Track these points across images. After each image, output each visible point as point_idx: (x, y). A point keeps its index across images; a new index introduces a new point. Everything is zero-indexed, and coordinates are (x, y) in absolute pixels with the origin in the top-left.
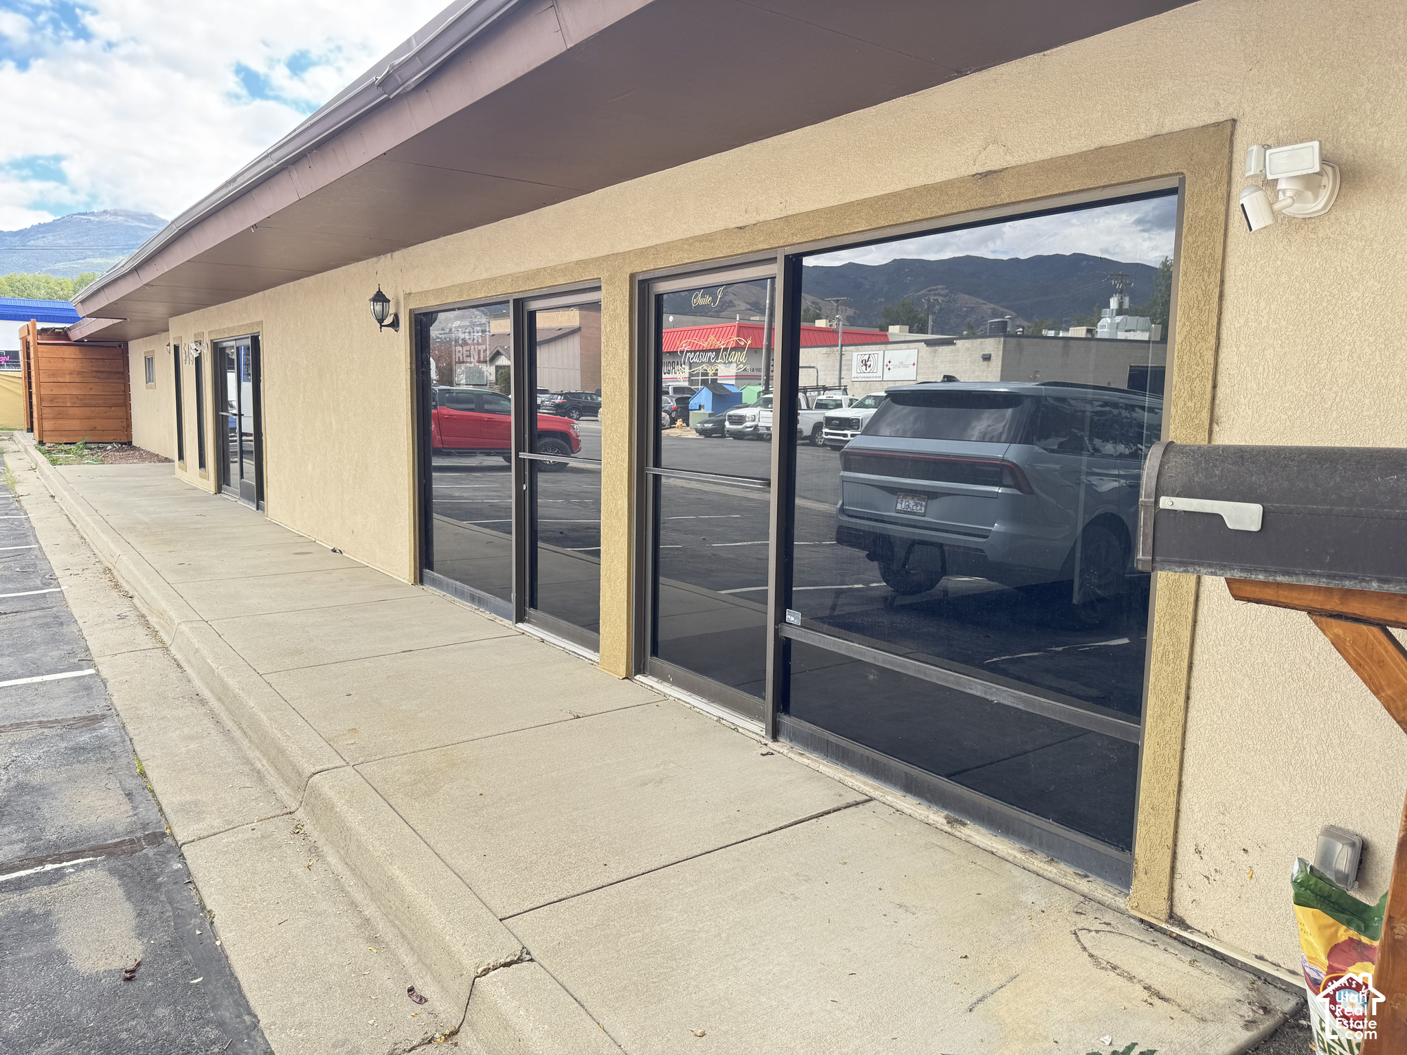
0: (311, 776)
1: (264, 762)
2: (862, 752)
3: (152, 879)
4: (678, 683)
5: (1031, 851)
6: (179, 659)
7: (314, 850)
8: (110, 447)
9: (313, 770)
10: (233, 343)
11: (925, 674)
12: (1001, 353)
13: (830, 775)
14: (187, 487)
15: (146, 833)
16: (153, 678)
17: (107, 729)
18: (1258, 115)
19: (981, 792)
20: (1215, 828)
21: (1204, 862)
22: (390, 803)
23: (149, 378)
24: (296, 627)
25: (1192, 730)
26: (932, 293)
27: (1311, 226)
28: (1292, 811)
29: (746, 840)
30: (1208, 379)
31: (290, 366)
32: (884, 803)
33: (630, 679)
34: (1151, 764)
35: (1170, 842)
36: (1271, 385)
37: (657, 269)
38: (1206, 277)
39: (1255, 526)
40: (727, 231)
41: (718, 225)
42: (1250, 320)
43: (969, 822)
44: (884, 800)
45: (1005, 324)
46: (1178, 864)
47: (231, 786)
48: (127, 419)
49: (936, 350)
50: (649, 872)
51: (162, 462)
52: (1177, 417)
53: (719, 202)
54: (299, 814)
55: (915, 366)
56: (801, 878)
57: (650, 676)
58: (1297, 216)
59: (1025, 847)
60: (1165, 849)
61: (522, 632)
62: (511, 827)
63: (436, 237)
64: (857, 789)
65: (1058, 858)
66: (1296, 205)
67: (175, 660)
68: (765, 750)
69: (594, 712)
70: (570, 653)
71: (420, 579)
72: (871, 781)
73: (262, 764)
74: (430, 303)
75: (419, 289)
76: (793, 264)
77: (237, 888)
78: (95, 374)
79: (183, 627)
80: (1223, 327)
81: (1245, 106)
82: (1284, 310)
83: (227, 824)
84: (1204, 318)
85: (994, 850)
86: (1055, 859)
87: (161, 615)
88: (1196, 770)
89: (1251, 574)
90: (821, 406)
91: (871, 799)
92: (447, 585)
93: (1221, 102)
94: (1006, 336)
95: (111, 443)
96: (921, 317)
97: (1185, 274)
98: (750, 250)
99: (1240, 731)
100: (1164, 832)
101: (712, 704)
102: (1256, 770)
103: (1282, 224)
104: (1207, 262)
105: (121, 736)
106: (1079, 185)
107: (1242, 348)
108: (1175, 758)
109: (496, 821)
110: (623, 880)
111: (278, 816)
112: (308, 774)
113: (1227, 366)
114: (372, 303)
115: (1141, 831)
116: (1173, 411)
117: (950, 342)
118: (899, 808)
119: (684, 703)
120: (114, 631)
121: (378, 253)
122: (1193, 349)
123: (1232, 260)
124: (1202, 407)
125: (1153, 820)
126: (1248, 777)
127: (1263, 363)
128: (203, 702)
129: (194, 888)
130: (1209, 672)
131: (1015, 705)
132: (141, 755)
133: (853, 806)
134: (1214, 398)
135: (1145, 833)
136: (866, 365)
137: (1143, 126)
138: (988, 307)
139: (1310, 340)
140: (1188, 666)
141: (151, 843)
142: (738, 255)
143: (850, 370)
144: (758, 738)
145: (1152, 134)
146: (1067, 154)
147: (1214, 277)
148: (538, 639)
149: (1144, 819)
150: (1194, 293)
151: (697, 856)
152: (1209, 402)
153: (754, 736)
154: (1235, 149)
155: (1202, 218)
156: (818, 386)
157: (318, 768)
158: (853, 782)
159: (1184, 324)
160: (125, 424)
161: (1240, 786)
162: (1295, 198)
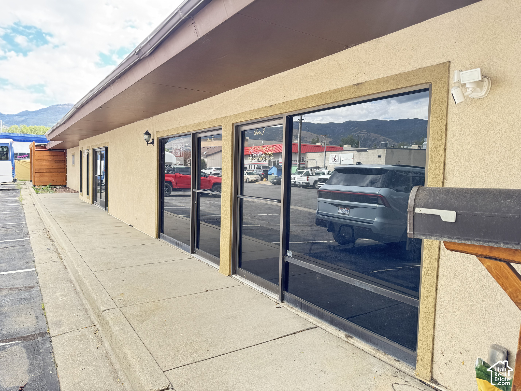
0: (103, 312)
1: (89, 305)
2: (314, 308)
3: (38, 351)
4: (248, 278)
5: (378, 350)
6: (66, 265)
7: (101, 341)
8: (58, 187)
9: (104, 309)
10: (99, 150)
11: (338, 277)
12: (385, 155)
13: (302, 316)
14: (82, 202)
15: (40, 332)
16: (55, 272)
17: (34, 291)
18: (459, 59)
19: (359, 325)
20: (448, 343)
21: (445, 357)
22: (130, 323)
23: (73, 163)
24: (110, 254)
25: (438, 302)
26: (361, 133)
27: (480, 102)
28: (479, 337)
29: (265, 342)
30: (442, 162)
31: (117, 158)
32: (322, 329)
33: (230, 276)
34: (423, 316)
35: (431, 348)
36: (466, 164)
37: (242, 121)
38: (440, 122)
39: (453, 220)
40: (266, 107)
41: (263, 105)
42: (458, 139)
43: (354, 337)
44: (322, 327)
45: (387, 144)
46: (434, 357)
47: (74, 314)
48: (65, 177)
49: (361, 153)
50: (225, 354)
51: (76, 193)
52: (430, 177)
53: (263, 97)
54: (98, 326)
55: (353, 159)
56: (285, 358)
57: (238, 275)
58: (474, 98)
59: (375, 348)
60: (429, 351)
61: (193, 257)
62: (174, 334)
63: (167, 111)
64: (312, 323)
65: (388, 353)
66: (473, 94)
67: (65, 266)
68: (278, 306)
69: (214, 289)
70: (209, 266)
71: (159, 237)
72: (317, 319)
73: (88, 306)
74: (164, 135)
75: (161, 130)
76: (289, 119)
77: (69, 355)
78: (54, 161)
79: (69, 254)
80: (447, 142)
81: (454, 56)
82: (471, 134)
83: (70, 329)
84: (440, 138)
85: (363, 349)
86: (387, 353)
87: (62, 249)
88: (441, 319)
89: (452, 240)
90: (317, 174)
91: (317, 327)
92: (168, 239)
93: (445, 55)
94: (387, 148)
95: (59, 186)
96: (356, 142)
97: (432, 121)
98: (274, 114)
99: (457, 303)
100: (428, 344)
101: (260, 287)
102: (464, 320)
103: (469, 101)
104: (440, 116)
105: (39, 294)
106: (392, 88)
107: (455, 150)
108: (432, 314)
109: (169, 332)
110: (214, 357)
111: (90, 327)
112: (102, 310)
113: (449, 157)
114: (144, 135)
115: (419, 343)
116: (429, 174)
117: (366, 151)
118: (327, 330)
119: (249, 286)
120: (45, 254)
121: (148, 117)
122: (436, 150)
123: (450, 116)
124: (440, 173)
125: (424, 339)
126: (461, 323)
127: (463, 156)
128: (71, 282)
129: (53, 354)
130: (445, 279)
131: (371, 291)
132: (44, 302)
133: (309, 329)
134: (444, 170)
135: (421, 344)
136: (334, 159)
137: (416, 65)
138: (382, 138)
139: (481, 146)
140: (437, 276)
141: (40, 336)
142: (270, 116)
143: (329, 161)
144: (276, 301)
145: (419, 68)
146: (387, 76)
147: (443, 122)
148: (198, 260)
149: (420, 338)
150: (436, 128)
151: (245, 348)
152: (443, 171)
153: (274, 300)
154: (450, 73)
155: (438, 99)
156: (316, 167)
157: (106, 309)
158: (311, 319)
159: (432, 140)
160: (64, 179)
161: (458, 326)
162: (473, 91)
